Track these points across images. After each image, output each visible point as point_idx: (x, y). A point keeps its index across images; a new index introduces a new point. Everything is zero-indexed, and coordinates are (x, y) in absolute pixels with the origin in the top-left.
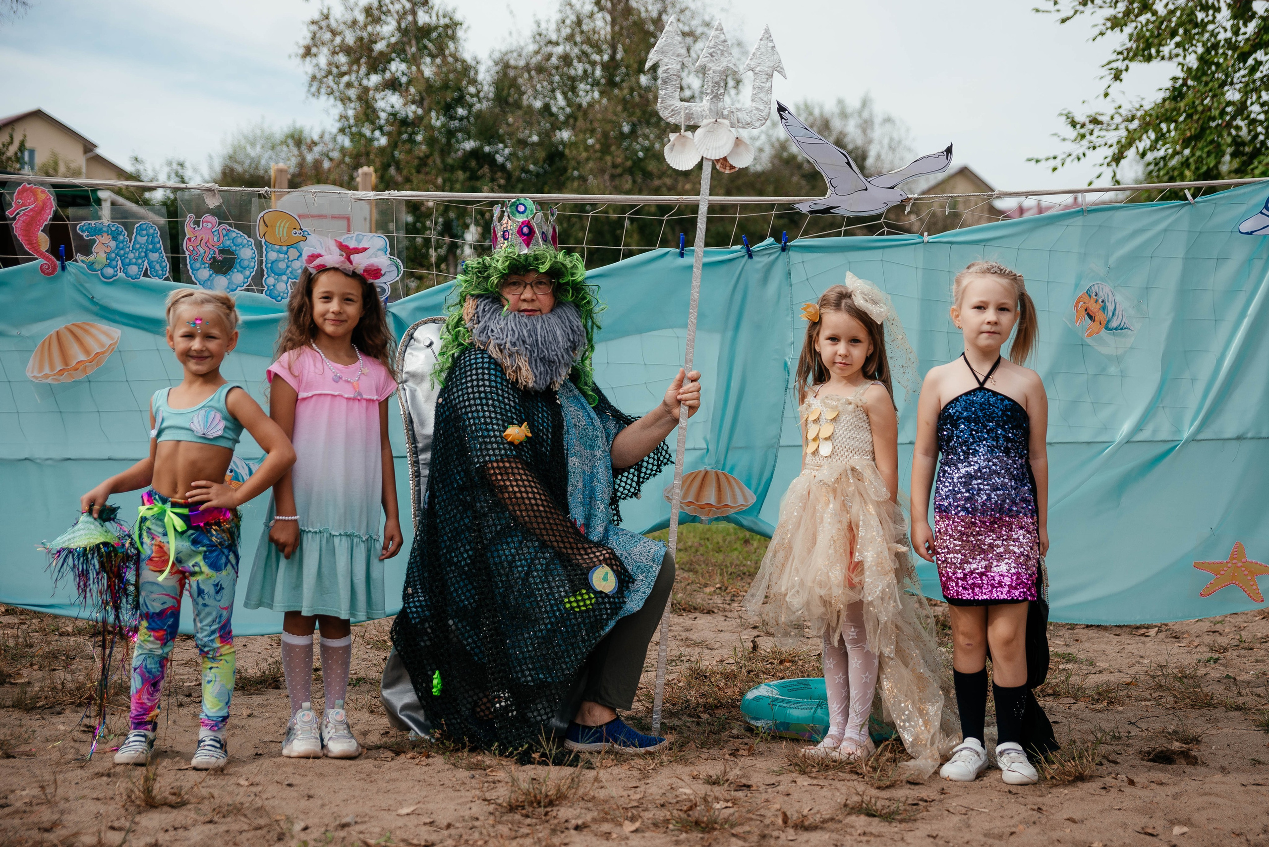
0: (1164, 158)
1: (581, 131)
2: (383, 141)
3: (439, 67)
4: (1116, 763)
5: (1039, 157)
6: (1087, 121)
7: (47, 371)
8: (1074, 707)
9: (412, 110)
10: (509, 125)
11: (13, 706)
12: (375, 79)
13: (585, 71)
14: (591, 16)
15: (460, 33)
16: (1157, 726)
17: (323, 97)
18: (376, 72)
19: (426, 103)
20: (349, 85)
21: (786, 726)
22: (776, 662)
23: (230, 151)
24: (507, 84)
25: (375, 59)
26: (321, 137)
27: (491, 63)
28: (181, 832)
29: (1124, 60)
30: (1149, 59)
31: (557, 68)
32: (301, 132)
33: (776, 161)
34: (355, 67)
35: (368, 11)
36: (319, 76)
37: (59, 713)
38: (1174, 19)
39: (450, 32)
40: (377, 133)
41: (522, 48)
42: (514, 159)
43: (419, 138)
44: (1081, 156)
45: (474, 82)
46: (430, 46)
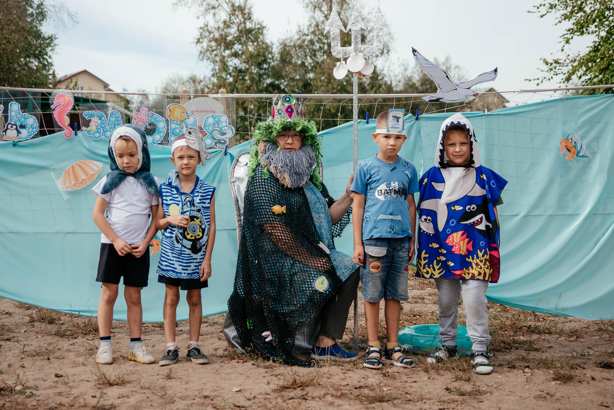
0: (590, 79)
1: (318, 73)
2: (231, 80)
3: (256, 46)
4: (584, 368)
5: (531, 79)
6: (553, 62)
7: (68, 185)
8: (559, 339)
9: (243, 66)
10: (286, 71)
11: (55, 334)
12: (228, 52)
13: (320, 47)
14: (323, 22)
15: (265, 31)
16: (603, 349)
17: (205, 61)
18: (228, 49)
19: (250, 63)
20: (216, 55)
21: (419, 348)
22: (412, 316)
23: (165, 85)
24: (285, 53)
25: (228, 44)
26: (204, 78)
27: (278, 44)
28: (126, 399)
29: (571, 34)
30: (582, 33)
31: (307, 46)
32: (195, 77)
33: (406, 86)
34: (219, 47)
35: (225, 22)
36: (203, 51)
37: (76, 338)
38: (594, 15)
39: (260, 31)
40: (228, 76)
41: (292, 38)
42: (288, 86)
43: (247, 78)
44: (550, 78)
45: (271, 53)
46: (251, 37)
